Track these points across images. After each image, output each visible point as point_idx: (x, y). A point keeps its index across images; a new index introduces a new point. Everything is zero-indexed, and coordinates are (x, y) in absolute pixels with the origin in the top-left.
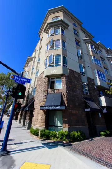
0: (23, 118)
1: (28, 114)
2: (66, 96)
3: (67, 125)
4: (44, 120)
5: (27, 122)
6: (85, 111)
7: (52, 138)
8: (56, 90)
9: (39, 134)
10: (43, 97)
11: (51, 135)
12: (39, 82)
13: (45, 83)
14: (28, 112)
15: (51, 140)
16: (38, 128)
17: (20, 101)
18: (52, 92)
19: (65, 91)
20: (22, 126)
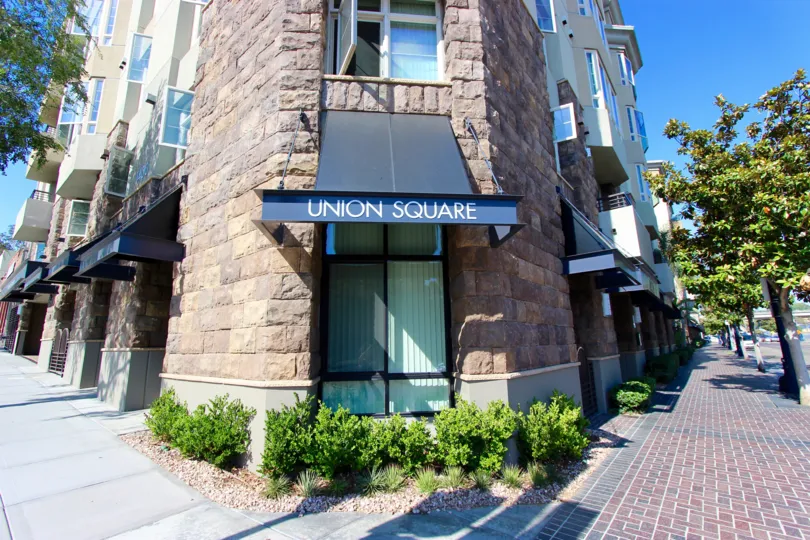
0: (79, 331)
1: (124, 303)
2: (484, 144)
3: (500, 359)
4: (302, 330)
5: (117, 358)
6: (572, 271)
7: (394, 474)
8: (398, 91)
9: (258, 447)
10: (287, 138)
11: (383, 454)
12: (227, 31)
13: (294, 18)
14: (119, 286)
15: (386, 489)
16: (235, 396)
17: (53, 229)
18: (369, 102)
19: (481, 108)
20: (75, 388)
